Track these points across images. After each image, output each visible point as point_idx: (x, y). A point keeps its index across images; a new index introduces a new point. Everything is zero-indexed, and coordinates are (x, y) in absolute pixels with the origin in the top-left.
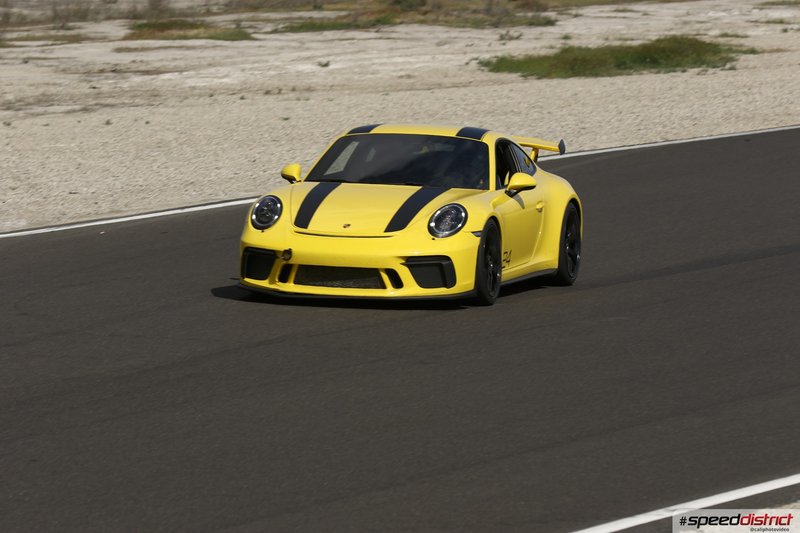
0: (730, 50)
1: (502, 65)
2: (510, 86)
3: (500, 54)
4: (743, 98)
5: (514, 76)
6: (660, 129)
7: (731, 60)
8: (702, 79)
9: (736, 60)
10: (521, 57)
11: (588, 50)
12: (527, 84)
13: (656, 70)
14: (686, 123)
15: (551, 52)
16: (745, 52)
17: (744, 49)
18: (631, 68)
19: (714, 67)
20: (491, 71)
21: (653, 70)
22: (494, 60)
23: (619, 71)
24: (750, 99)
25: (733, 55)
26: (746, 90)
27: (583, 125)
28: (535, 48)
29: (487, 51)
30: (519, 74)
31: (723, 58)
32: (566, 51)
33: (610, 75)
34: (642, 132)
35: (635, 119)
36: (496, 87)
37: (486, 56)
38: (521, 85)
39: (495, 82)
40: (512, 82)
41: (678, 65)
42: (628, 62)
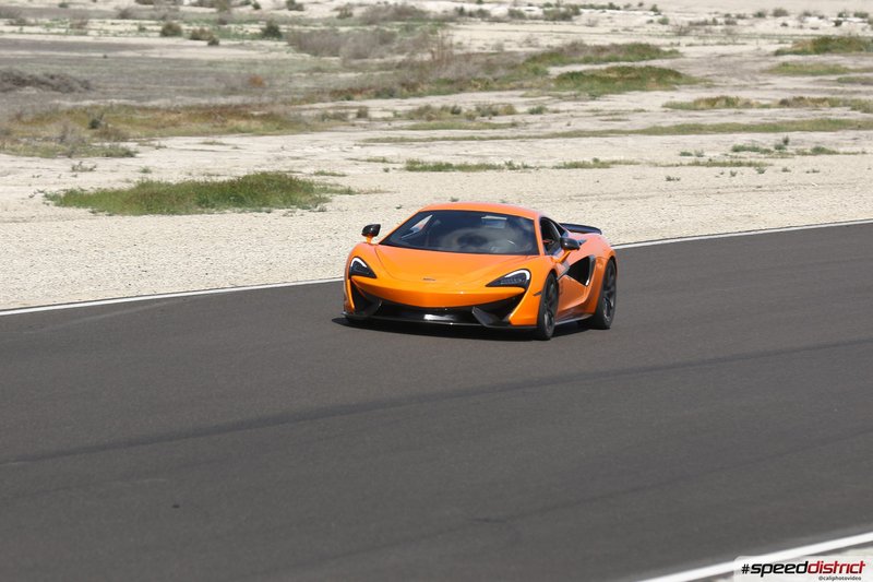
0: (325, 190)
1: (72, 199)
2: (75, 223)
3: (69, 187)
4: (327, 243)
5: (82, 212)
6: (230, 273)
7: (326, 200)
8: (287, 220)
9: (330, 201)
10: (92, 191)
11: (169, 185)
12: (95, 221)
13: (240, 210)
14: (259, 268)
15: (126, 186)
16: (341, 193)
17: (339, 188)
18: (213, 206)
19: (303, 209)
20: (57, 205)
21: (236, 209)
22: (62, 194)
23: (199, 209)
24: (334, 245)
25: (327, 195)
26: (332, 235)
27: (146, 268)
28: (109, 182)
29: (55, 184)
30: (90, 209)
31: (315, 199)
32: (142, 185)
33: (188, 213)
34: (209, 276)
35: (204, 262)
36: (60, 224)
37: (54, 189)
38: (89, 222)
39: (61, 218)
40: (79, 218)
41: (264, 205)
42: (210, 199)
